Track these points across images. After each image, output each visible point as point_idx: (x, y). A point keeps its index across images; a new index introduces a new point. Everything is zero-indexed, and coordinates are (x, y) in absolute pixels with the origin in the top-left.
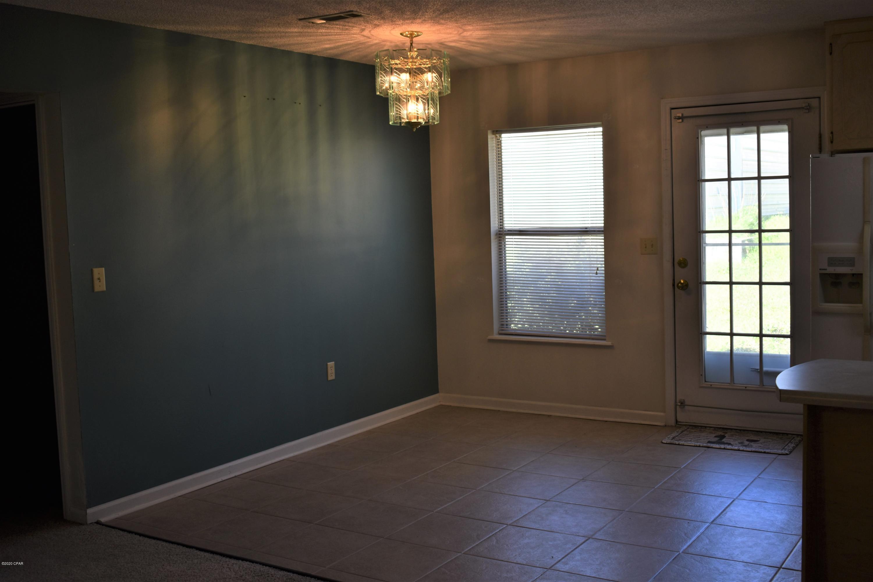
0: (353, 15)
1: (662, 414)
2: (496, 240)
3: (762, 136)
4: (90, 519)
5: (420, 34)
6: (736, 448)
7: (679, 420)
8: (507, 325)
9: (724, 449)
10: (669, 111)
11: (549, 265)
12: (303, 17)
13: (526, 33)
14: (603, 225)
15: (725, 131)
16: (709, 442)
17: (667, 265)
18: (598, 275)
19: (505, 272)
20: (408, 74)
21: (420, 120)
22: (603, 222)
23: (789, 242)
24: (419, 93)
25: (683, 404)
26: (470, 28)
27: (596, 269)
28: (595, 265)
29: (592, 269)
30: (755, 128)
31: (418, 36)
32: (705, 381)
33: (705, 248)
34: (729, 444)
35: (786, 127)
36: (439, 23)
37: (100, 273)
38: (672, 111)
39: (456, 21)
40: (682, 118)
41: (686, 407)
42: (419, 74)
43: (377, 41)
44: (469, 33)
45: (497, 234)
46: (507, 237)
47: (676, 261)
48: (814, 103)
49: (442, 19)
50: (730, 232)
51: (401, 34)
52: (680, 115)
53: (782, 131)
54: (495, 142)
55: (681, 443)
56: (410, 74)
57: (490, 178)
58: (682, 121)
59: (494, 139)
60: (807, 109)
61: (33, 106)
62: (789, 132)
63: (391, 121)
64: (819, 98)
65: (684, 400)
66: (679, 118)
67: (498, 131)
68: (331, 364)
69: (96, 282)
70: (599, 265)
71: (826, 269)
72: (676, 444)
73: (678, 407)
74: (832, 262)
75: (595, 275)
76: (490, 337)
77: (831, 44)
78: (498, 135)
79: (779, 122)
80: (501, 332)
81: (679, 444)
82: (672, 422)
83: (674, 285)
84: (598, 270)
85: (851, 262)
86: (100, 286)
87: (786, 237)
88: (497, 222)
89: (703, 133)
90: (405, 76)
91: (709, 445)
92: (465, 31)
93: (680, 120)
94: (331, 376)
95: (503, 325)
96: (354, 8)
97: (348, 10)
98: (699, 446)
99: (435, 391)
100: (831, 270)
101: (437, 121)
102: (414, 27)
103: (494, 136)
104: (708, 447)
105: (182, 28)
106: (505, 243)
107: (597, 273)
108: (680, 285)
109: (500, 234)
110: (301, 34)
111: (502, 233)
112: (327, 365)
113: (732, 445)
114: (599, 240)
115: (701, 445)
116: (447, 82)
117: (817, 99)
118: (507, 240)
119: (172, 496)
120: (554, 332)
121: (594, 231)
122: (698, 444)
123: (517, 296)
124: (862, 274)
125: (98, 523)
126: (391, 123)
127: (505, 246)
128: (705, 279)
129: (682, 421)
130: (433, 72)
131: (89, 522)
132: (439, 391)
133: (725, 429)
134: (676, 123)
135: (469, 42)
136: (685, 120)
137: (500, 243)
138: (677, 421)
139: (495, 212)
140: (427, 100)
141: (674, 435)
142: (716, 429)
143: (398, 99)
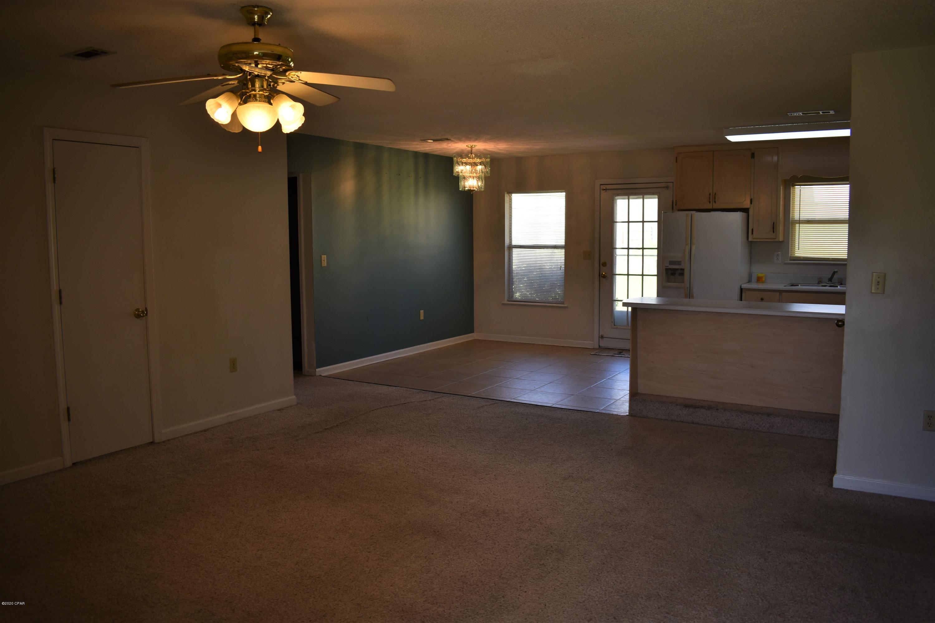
0: (447, 139)
1: (592, 342)
2: (508, 251)
3: (645, 200)
4: (317, 374)
5: (476, 146)
6: (627, 356)
7: (600, 345)
8: (512, 296)
9: (621, 357)
10: (599, 185)
11: (536, 264)
12: (423, 139)
13: (528, 147)
14: (564, 244)
15: (627, 197)
16: (614, 354)
17: (597, 265)
18: (561, 270)
19: (512, 269)
20: (470, 166)
21: (474, 189)
22: (564, 242)
23: (657, 254)
24: (475, 175)
25: (602, 337)
26: (501, 144)
27: (560, 267)
28: (560, 265)
29: (558, 266)
30: (642, 196)
31: (475, 147)
32: (614, 325)
33: (616, 257)
34: (623, 355)
35: (657, 196)
36: (486, 143)
37: (324, 257)
38: (601, 186)
39: (495, 142)
40: (606, 190)
41: (604, 338)
42: (475, 166)
43: (453, 148)
44: (499, 146)
45: (508, 247)
46: (513, 249)
47: (601, 263)
48: (671, 185)
49: (489, 141)
50: (628, 248)
51: (467, 146)
52: (605, 188)
53: (655, 198)
54: (508, 198)
55: (600, 354)
56: (471, 165)
57: (505, 217)
58: (606, 191)
59: (508, 197)
60: (667, 188)
61: (296, 178)
62: (658, 199)
63: (461, 188)
64: (673, 182)
65: (603, 335)
66: (604, 190)
67: (510, 193)
68: (422, 311)
69: (323, 262)
70: (562, 265)
71: (668, 266)
72: (597, 355)
73: (600, 338)
74: (671, 263)
75: (559, 270)
76: (503, 302)
77: (676, 157)
78: (510, 195)
79: (653, 194)
80: (509, 300)
81: (599, 355)
82: (597, 347)
83: (599, 275)
84: (561, 267)
85: (679, 263)
86: (324, 264)
87: (655, 252)
88: (508, 241)
89: (616, 198)
90: (468, 168)
91: (614, 355)
92: (498, 145)
93: (605, 191)
94: (422, 318)
95: (510, 296)
96: (449, 137)
97: (446, 138)
98: (609, 356)
99: (472, 331)
100: (670, 267)
101: (483, 189)
102: (474, 144)
103: (508, 195)
104: (613, 356)
105: (362, 141)
106: (512, 252)
107: (560, 269)
108: (602, 275)
109: (510, 247)
110: (417, 145)
111: (511, 247)
112: (420, 311)
113: (625, 355)
114: (562, 252)
115: (610, 355)
116: (488, 170)
117: (672, 183)
118: (513, 251)
119: (351, 368)
120: (537, 300)
121: (560, 247)
122: (608, 355)
123: (518, 281)
124: (684, 269)
125: (320, 376)
126: (460, 190)
127: (512, 254)
128: (616, 272)
129: (602, 346)
130: (482, 166)
131: (317, 375)
132: (475, 332)
133: (623, 350)
134: (603, 192)
135: (499, 149)
136: (607, 191)
137: (509, 252)
138: (599, 346)
139: (507, 235)
140: (479, 178)
141: (597, 351)
142: (619, 349)
143: (464, 178)
